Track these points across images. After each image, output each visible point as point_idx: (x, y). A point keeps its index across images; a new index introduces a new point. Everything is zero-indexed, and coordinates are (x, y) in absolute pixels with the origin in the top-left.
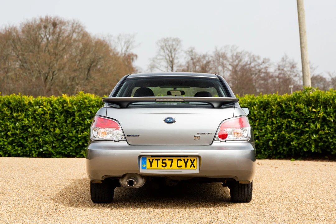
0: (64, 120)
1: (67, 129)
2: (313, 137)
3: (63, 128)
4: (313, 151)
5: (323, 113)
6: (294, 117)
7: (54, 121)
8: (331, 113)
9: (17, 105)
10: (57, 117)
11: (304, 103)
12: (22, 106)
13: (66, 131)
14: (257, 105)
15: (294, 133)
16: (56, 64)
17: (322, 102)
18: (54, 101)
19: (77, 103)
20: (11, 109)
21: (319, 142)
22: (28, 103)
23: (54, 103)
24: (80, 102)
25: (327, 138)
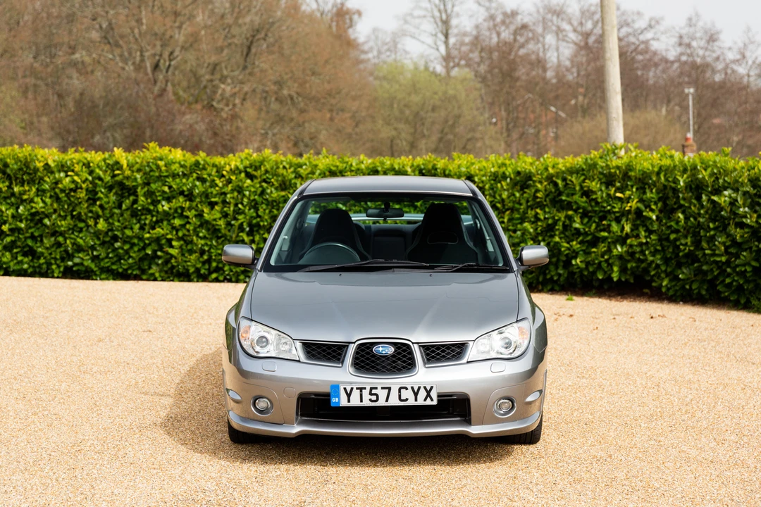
0: (117, 204)
1: (122, 222)
2: (615, 250)
3: (113, 220)
4: (615, 279)
5: (637, 202)
6: (578, 208)
7: (96, 205)
8: (651, 202)
9: (21, 169)
10: (102, 196)
11: (600, 179)
12: (31, 172)
13: (119, 226)
14: (508, 180)
15: (579, 240)
16: (179, 33)
17: (636, 178)
18: (96, 163)
19: (142, 168)
20: (9, 177)
21: (629, 261)
22: (43, 166)
23: (95, 168)
24: (148, 166)
25: (642, 252)
